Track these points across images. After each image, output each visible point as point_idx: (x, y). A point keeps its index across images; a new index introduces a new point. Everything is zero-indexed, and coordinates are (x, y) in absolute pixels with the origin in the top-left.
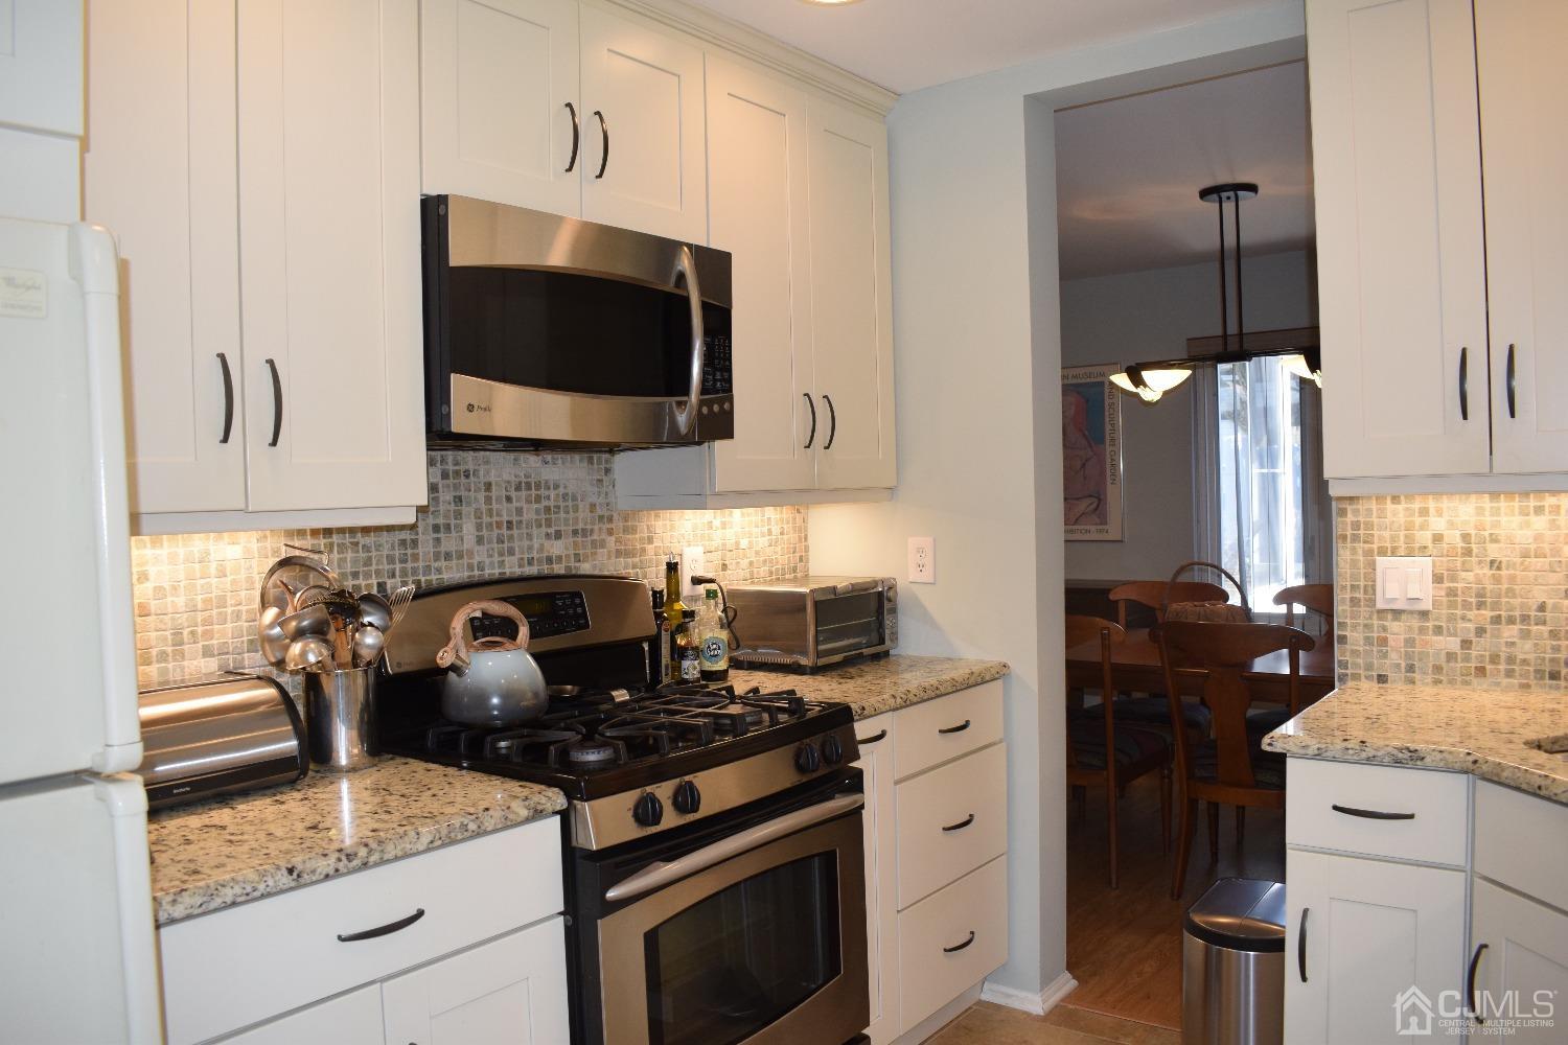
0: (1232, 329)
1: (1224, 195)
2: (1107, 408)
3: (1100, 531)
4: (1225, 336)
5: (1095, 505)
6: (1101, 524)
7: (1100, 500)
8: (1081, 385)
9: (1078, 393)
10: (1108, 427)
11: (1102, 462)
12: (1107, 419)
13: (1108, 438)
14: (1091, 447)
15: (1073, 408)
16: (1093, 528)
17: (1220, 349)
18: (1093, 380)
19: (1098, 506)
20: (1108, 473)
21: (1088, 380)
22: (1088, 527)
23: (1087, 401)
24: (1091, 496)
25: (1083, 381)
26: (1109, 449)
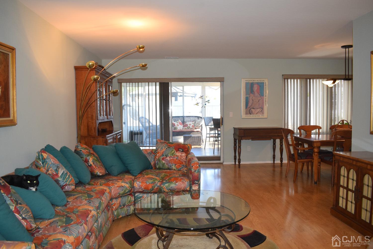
0: (347, 74)
1: (346, 47)
2: (264, 88)
3: (262, 116)
4: (346, 75)
5: (261, 110)
6: (263, 114)
7: (262, 109)
8: (258, 83)
9: (258, 84)
10: (265, 93)
11: (263, 100)
12: (264, 91)
13: (264, 95)
14: (261, 97)
15: (257, 88)
16: (261, 115)
17: (344, 77)
18: (261, 82)
19: (262, 110)
20: (264, 103)
21: (260, 82)
22: (259, 115)
23: (260, 86)
24: (260, 108)
25: (259, 82)
26: (265, 98)
